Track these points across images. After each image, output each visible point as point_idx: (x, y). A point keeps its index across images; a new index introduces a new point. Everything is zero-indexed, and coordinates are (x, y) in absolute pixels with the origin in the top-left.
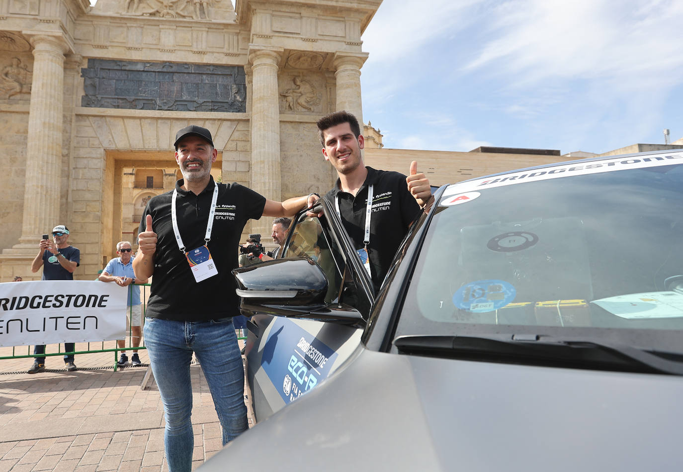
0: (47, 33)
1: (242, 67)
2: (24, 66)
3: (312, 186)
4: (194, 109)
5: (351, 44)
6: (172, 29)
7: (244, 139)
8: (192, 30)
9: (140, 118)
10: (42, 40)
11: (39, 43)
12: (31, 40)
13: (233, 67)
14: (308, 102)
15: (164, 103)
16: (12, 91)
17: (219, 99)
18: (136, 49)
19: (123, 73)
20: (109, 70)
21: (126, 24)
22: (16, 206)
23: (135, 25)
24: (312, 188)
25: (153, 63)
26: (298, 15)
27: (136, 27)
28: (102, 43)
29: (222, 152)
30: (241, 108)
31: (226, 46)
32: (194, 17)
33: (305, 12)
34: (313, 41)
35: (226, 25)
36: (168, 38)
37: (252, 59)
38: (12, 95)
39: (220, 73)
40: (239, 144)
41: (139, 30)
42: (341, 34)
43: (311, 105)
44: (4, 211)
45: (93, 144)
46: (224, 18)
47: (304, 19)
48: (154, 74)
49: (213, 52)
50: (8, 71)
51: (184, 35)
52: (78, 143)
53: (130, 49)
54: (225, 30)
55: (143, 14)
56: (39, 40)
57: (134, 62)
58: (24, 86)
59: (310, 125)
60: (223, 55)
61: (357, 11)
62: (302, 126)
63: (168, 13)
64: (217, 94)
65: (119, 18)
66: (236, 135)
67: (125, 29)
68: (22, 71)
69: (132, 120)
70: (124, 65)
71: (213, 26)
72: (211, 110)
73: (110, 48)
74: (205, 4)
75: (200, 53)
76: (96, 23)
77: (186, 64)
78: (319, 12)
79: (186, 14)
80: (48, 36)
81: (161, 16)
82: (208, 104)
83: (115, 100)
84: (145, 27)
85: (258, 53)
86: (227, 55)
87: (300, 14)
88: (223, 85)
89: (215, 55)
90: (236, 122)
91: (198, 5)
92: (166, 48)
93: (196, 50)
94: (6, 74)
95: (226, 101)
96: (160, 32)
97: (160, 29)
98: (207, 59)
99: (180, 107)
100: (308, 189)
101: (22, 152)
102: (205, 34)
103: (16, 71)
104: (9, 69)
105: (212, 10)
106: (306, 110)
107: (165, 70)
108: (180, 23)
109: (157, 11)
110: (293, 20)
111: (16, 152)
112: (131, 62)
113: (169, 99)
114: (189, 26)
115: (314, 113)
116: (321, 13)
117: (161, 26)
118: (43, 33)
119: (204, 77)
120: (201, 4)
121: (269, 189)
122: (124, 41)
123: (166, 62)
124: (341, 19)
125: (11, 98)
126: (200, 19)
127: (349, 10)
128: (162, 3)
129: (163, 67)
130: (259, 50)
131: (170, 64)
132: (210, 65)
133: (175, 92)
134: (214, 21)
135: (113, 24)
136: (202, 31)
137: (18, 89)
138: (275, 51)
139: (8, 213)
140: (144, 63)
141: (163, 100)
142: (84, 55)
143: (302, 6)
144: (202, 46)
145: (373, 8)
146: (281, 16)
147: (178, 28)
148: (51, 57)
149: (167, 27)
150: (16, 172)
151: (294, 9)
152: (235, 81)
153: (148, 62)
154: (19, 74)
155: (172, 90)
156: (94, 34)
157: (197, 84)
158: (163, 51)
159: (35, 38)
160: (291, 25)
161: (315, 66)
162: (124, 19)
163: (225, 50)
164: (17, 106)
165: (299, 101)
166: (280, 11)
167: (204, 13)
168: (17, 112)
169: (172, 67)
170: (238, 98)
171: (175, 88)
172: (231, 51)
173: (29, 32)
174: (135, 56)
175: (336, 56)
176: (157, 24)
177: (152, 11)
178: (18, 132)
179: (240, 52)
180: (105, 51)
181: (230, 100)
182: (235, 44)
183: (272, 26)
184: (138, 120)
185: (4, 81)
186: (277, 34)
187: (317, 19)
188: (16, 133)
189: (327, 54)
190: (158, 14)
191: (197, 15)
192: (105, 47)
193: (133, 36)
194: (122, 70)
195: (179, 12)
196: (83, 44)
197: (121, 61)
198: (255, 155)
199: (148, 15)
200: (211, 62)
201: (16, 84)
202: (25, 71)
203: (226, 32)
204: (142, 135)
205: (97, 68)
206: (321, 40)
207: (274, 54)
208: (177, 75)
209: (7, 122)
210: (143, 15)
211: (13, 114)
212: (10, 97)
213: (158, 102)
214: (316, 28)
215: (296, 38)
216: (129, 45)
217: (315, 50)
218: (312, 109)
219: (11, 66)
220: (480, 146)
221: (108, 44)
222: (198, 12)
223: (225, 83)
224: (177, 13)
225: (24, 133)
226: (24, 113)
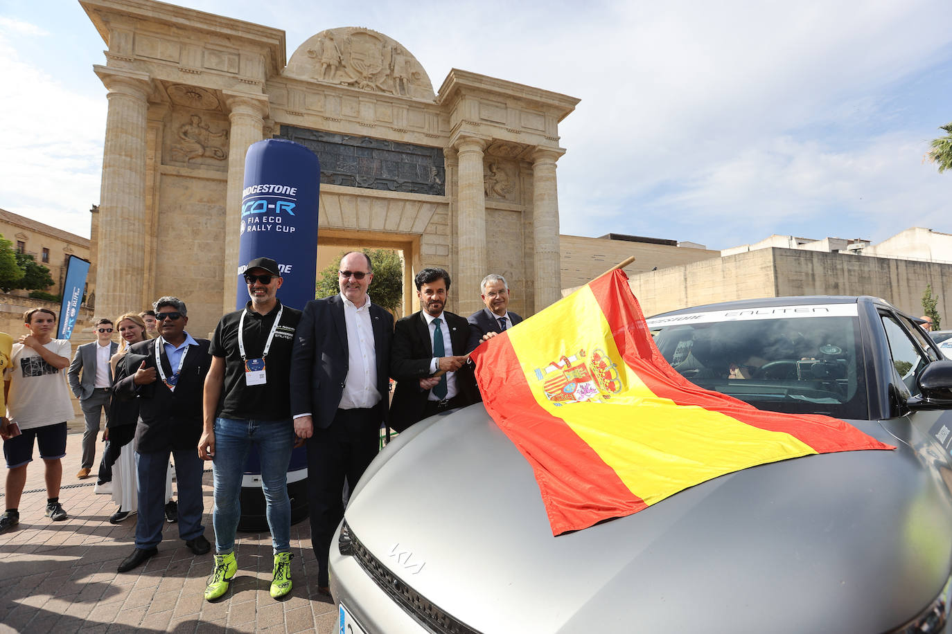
0: (250, 96)
1: (441, 149)
2: (206, 125)
3: (506, 272)
4: (395, 189)
5: (550, 138)
6: (372, 103)
7: (443, 222)
8: (392, 106)
9: (339, 195)
10: (244, 102)
11: (239, 105)
12: (229, 101)
13: (432, 148)
14: (503, 190)
15: (364, 180)
16: (193, 153)
17: (419, 181)
18: (334, 120)
19: (320, 144)
20: (304, 139)
21: (324, 91)
22: (200, 284)
23: (333, 94)
25: (352, 137)
26: (504, 106)
27: (334, 96)
28: (297, 110)
29: (422, 235)
30: (441, 192)
31: (427, 126)
32: (394, 92)
33: (510, 103)
34: (518, 132)
35: (427, 105)
36: (368, 112)
37: (459, 144)
38: (193, 158)
39: (419, 153)
40: (438, 226)
41: (338, 100)
42: (541, 128)
43: (505, 193)
44: (186, 289)
46: (424, 97)
47: (509, 109)
48: (352, 148)
49: (413, 132)
50: (187, 130)
51: (385, 111)
53: (327, 119)
54: (425, 110)
55: (341, 82)
56: (241, 102)
57: (332, 134)
58: (207, 149)
59: (505, 213)
60: (423, 136)
61: (556, 108)
62: (497, 213)
63: (368, 85)
64: (416, 174)
65: (316, 84)
66: (436, 218)
67: (323, 98)
68: (203, 131)
69: (330, 196)
70: (320, 136)
71: (414, 105)
72: (411, 191)
73: (305, 115)
74: (405, 80)
75: (400, 131)
76: (290, 86)
77: (385, 140)
78: (523, 104)
79: (385, 88)
80: (253, 99)
81: (361, 87)
82: (408, 185)
84: (344, 97)
85: (468, 139)
86: (427, 135)
87: (506, 104)
88: (423, 166)
89: (416, 134)
90: (436, 205)
91: (398, 81)
92: (366, 122)
93: (396, 127)
94: (185, 133)
95: (426, 183)
96: (359, 104)
97: (360, 101)
98: (407, 138)
99: (381, 186)
101: (206, 224)
102: (405, 111)
103: (197, 131)
104: (187, 128)
105: (412, 87)
106: (500, 197)
107: (364, 145)
108: (380, 98)
109: (356, 82)
110: (498, 109)
111: (199, 223)
112: (328, 133)
113: (369, 176)
114: (390, 101)
115: (508, 201)
116: (524, 106)
117: (360, 99)
118: (247, 96)
119: (404, 156)
120: (401, 80)
122: (323, 110)
123: (366, 137)
124: (540, 113)
125: (191, 161)
126: (400, 95)
127: (550, 106)
128: (361, 73)
129: (362, 142)
130: (469, 137)
131: (370, 139)
132: (410, 144)
133: (376, 169)
134: (414, 99)
135: (308, 90)
136: (403, 108)
137: (200, 151)
138: (483, 139)
139: (191, 292)
140: (343, 135)
141: (365, 177)
142: (277, 121)
143: (508, 97)
144: (403, 124)
145: (571, 107)
146: (488, 105)
147: (379, 103)
148: (253, 123)
149: (366, 100)
150: (200, 246)
151: (500, 99)
152: (434, 163)
153: (346, 135)
154: (200, 135)
155: (372, 167)
156: (288, 99)
157: (397, 163)
158: (362, 125)
159: (237, 99)
160: (498, 115)
161: (511, 155)
162: (322, 85)
163: (425, 131)
164: (200, 171)
165: (495, 188)
166: (488, 100)
167: (404, 89)
168: (199, 178)
169: (371, 143)
170: (437, 180)
171: (375, 165)
172: (431, 132)
173: (230, 93)
174: (333, 127)
175: (537, 149)
176: (356, 95)
177: (351, 81)
178: (201, 201)
179: (440, 134)
180: (300, 118)
181: (429, 182)
182: (436, 126)
183: (479, 113)
184: (337, 197)
185: (183, 141)
186: (484, 122)
187: (520, 111)
188: (198, 201)
189: (529, 146)
190: (357, 85)
191: (396, 91)
192: (302, 115)
193: (331, 106)
194: (318, 141)
195: (379, 85)
196: (277, 109)
197: (317, 131)
198: (463, 241)
199: (347, 84)
200: (412, 142)
201: (198, 146)
202: (208, 132)
203: (427, 112)
204: (341, 211)
205: (292, 136)
206: (524, 132)
207: (483, 142)
208: (377, 152)
209: (187, 188)
210: (340, 84)
211: (194, 180)
212: (189, 159)
213: (358, 179)
214: (520, 119)
215: (502, 128)
216: (327, 115)
217: (519, 142)
218: (507, 197)
219: (191, 124)
220: (609, 233)
221: (303, 111)
222: (398, 87)
223: (424, 164)
224: (377, 86)
225: (208, 202)
226: (208, 180)
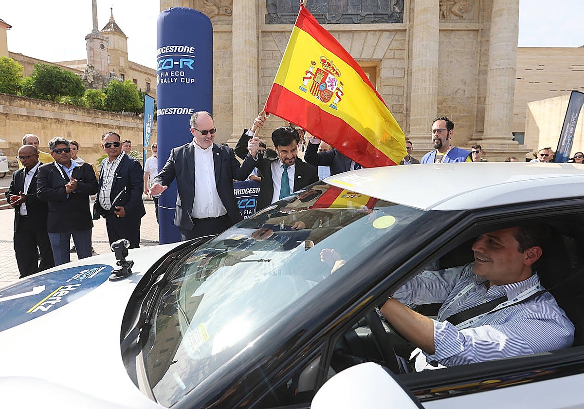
3: (459, 89)
4: (358, 22)
7: (401, 47)
14: (460, 10)
15: (332, 17)
16: (212, 14)
17: (380, 11)
24: (458, 91)
29: (382, 60)
30: (400, 20)
38: (212, 16)
40: (397, 52)
43: (463, 13)
45: (276, 57)
52: (264, 56)
58: (221, 9)
59: (461, 33)
62: (453, 34)
64: (378, 6)
66: (395, 44)
72: (373, 22)
82: (370, 16)
83: (291, 17)
90: (395, 33)
94: (207, 0)
95: (387, 13)
99: (347, 20)
100: (455, 93)
106: (458, 18)
111: (218, 65)
113: (337, 13)
115: (465, 21)
121: (429, 94)
133: (342, 6)
137: (216, 11)
139: (216, 114)
141: (332, 14)
155: (339, 4)
164: (217, 26)
165: (453, 10)
168: (217, 32)
170: (397, 9)
171: (342, 3)
178: (218, 48)
181: (389, 12)
185: (206, 5)
201: (215, 8)
213: (328, 17)
218: (464, 17)
225: (223, 49)
226: (222, 32)
